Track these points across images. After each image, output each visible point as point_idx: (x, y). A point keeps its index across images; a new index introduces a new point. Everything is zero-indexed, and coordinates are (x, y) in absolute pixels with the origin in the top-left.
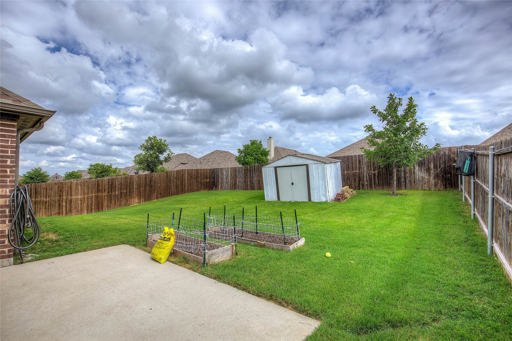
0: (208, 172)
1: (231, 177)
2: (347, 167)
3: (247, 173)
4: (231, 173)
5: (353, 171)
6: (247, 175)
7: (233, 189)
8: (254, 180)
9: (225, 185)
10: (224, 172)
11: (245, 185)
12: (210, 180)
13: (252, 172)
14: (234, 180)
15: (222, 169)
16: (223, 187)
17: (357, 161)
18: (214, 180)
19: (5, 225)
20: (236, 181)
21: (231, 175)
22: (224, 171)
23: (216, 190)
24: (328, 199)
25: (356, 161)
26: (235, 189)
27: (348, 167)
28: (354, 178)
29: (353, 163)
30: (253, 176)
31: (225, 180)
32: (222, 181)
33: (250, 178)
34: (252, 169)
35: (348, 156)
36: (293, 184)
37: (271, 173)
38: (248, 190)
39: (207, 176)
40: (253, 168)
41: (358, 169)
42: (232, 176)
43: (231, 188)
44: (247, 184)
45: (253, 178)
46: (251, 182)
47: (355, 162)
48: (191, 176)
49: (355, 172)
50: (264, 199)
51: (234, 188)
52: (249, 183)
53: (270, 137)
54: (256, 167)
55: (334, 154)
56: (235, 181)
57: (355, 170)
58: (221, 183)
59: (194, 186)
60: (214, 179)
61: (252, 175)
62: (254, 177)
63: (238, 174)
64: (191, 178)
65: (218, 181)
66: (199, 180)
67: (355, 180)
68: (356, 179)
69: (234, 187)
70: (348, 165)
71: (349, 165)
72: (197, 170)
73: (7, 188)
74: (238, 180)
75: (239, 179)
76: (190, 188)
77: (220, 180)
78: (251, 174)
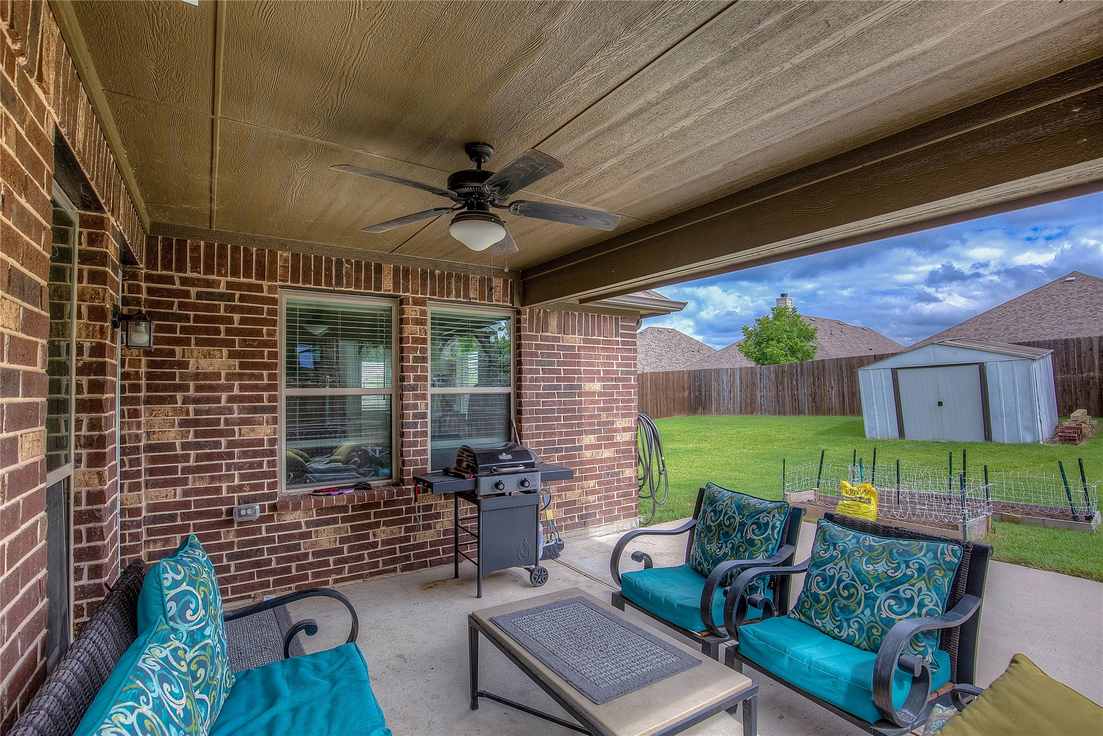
0: (686, 377)
1: (741, 388)
2: (1065, 365)
3: (783, 379)
4: (740, 378)
5: (1082, 373)
6: (782, 383)
7: (746, 413)
8: (800, 395)
9: (726, 404)
10: (723, 376)
11: (776, 404)
12: (690, 393)
13: (797, 376)
14: (749, 395)
15: (718, 371)
16: (722, 408)
17: (1094, 351)
18: (700, 394)
19: (632, 470)
20: (755, 395)
21: (741, 383)
22: (725, 376)
23: (705, 413)
24: (1041, 438)
25: (1091, 349)
26: (752, 413)
27: (1067, 364)
28: (1086, 391)
29: (1083, 355)
30: (799, 385)
31: (726, 394)
32: (720, 395)
33: (790, 389)
34: (797, 370)
35: (1066, 340)
36: (940, 404)
37: (882, 381)
38: (784, 414)
39: (684, 385)
40: (799, 369)
41: (1096, 370)
42: (744, 385)
43: (741, 410)
44: (784, 402)
45: (797, 390)
46: (792, 399)
47: (1088, 353)
48: (656, 386)
49: (1087, 377)
50: (864, 435)
51: (749, 411)
52: (787, 400)
53: (783, 295)
54: (805, 367)
55: (958, 328)
56: (753, 396)
57: (1089, 371)
58: (718, 400)
59: (662, 405)
60: (700, 391)
61: (795, 383)
62: (800, 388)
63: (759, 381)
64: (657, 389)
65: (710, 395)
66: (670, 392)
67: (1089, 394)
68: (1092, 392)
69: (749, 407)
70: (1067, 360)
71: (1069, 360)
72: (667, 373)
73: (631, 417)
74: (758, 394)
75: (761, 391)
76: (655, 410)
77: (714, 394)
78: (792, 380)
